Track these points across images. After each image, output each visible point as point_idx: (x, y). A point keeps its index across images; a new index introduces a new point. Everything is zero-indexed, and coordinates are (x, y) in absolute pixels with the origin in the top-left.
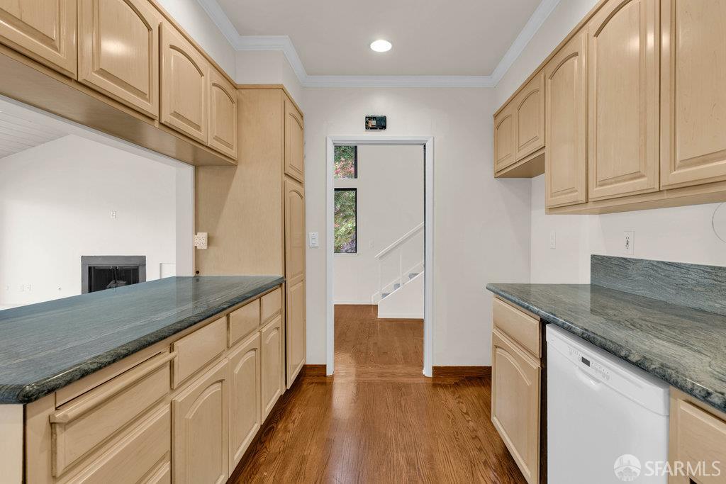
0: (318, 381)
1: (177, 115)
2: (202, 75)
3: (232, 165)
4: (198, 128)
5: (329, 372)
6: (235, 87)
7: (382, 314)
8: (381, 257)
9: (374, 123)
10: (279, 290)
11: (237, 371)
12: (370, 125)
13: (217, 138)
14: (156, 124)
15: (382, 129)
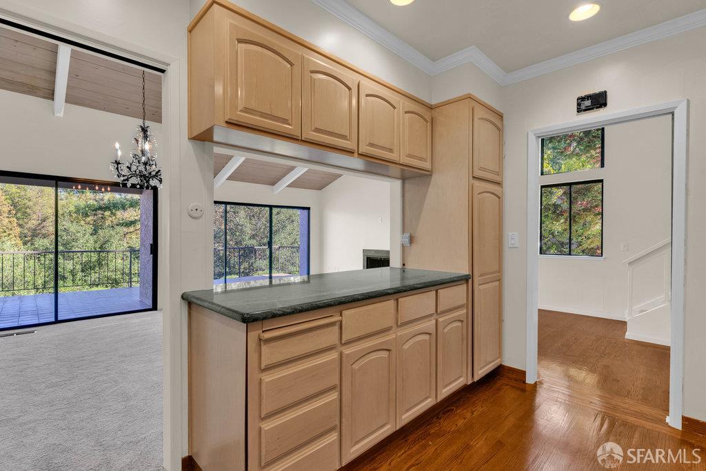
0: (514, 385)
1: (372, 145)
2: (394, 108)
3: (427, 175)
4: (391, 150)
5: (530, 380)
6: (431, 108)
7: (631, 334)
8: (630, 263)
9: (588, 103)
10: (464, 287)
11: (406, 346)
12: (583, 107)
13: (410, 156)
14: (356, 154)
15: (600, 107)
